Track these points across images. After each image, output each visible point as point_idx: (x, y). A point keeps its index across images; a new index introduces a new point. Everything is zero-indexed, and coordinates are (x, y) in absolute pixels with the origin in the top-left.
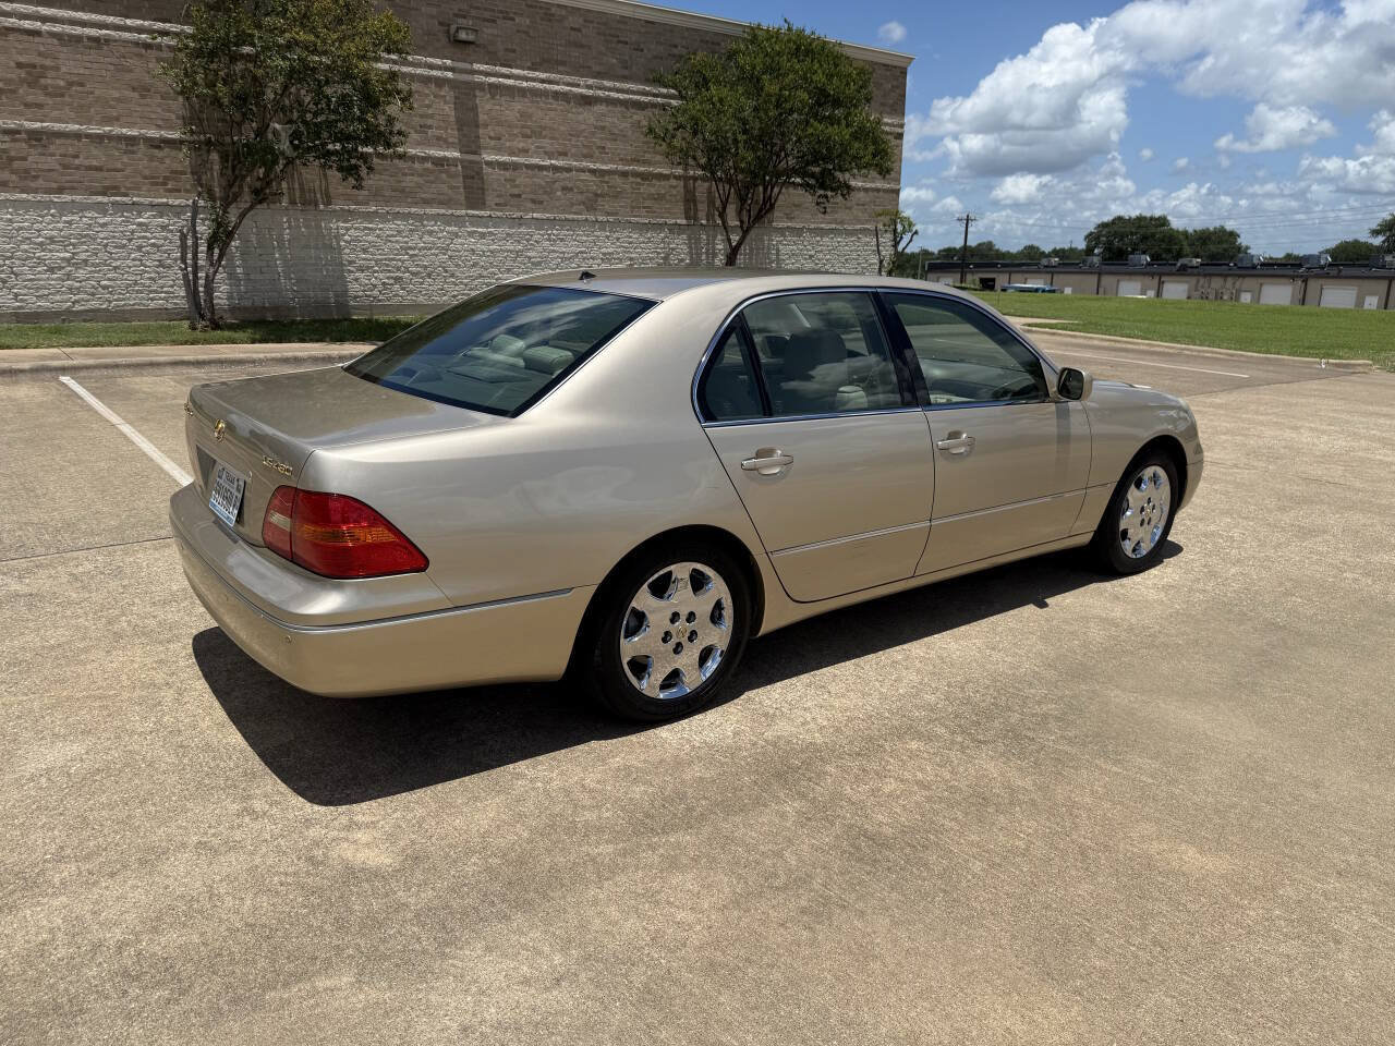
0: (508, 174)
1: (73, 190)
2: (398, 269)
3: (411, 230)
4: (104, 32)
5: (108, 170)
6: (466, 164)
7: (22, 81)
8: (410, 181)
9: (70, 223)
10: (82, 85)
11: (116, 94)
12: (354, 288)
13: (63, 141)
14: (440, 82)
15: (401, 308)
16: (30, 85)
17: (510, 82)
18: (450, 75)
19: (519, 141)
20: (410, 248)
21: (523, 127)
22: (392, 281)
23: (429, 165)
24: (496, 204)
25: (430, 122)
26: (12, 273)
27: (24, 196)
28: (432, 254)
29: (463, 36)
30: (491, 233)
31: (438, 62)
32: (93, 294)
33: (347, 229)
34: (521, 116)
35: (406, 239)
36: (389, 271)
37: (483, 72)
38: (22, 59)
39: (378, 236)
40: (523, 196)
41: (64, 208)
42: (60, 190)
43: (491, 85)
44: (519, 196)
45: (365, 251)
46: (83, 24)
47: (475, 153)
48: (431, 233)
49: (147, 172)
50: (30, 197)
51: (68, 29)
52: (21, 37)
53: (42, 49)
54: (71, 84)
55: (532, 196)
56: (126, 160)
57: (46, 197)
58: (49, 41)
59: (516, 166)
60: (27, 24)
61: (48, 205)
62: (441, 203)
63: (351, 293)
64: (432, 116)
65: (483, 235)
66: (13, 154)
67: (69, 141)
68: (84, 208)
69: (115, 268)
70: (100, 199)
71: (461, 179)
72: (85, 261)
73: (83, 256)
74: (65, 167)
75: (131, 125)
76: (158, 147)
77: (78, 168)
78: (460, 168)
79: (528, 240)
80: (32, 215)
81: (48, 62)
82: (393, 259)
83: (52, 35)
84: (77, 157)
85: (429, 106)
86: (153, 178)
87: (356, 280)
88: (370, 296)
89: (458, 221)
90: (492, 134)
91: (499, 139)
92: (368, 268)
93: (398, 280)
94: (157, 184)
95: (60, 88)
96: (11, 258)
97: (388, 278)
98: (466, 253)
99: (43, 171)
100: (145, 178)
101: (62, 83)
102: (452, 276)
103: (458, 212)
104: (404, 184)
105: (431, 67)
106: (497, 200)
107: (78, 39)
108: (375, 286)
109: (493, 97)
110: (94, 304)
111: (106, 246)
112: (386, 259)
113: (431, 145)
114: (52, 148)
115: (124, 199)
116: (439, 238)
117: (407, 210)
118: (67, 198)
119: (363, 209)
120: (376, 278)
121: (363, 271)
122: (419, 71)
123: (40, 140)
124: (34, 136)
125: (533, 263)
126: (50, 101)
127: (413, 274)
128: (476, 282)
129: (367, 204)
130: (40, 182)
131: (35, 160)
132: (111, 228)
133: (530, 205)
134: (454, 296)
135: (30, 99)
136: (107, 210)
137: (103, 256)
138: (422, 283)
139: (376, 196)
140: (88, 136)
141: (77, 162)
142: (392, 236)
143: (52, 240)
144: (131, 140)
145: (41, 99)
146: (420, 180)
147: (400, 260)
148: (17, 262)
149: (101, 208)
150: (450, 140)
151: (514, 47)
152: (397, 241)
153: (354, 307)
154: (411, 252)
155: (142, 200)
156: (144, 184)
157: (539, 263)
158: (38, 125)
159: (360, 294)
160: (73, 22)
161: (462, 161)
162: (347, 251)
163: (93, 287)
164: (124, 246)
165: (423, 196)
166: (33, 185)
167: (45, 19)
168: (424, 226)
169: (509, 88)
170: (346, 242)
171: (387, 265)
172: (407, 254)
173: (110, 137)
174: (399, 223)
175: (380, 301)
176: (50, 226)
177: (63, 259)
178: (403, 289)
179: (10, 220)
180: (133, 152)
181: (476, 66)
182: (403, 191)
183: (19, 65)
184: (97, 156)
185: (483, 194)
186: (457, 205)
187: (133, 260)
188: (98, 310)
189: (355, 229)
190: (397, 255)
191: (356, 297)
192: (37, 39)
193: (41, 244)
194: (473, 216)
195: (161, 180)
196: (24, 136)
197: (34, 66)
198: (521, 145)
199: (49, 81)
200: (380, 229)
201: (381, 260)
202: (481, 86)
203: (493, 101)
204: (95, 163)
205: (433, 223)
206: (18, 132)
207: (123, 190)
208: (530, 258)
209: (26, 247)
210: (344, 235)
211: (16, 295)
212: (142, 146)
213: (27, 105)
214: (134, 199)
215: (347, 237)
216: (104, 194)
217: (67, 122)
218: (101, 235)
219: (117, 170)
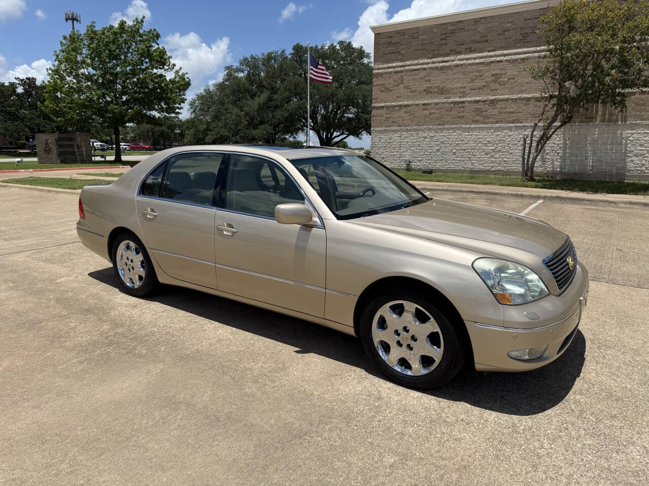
1: (501, 122)
4: (528, 55)
5: (517, 113)
7: (492, 81)
9: (497, 135)
10: (514, 79)
11: (526, 81)
12: (630, 166)
13: (502, 102)
16: (495, 82)
26: (473, 155)
27: (483, 125)
32: (499, 164)
33: (632, 134)
38: (494, 73)
41: (496, 129)
42: (496, 123)
45: (641, 145)
46: (520, 54)
49: (532, 112)
50: (485, 126)
51: (513, 57)
52: (495, 64)
53: (502, 67)
54: (509, 79)
56: (524, 108)
57: (490, 125)
58: (505, 63)
60: (498, 59)
61: (490, 128)
63: (627, 168)
66: (483, 110)
67: (504, 103)
68: (503, 129)
69: (511, 153)
70: (510, 125)
72: (500, 150)
73: (499, 148)
74: (500, 113)
75: (529, 93)
76: (540, 101)
77: (505, 113)
80: (485, 133)
81: (503, 72)
83: (507, 61)
84: (506, 108)
86: (535, 114)
87: (632, 161)
88: (639, 170)
92: (641, 155)
94: (535, 117)
95: (505, 81)
96: (474, 149)
99: (491, 115)
100: (531, 115)
101: (506, 79)
107: (516, 60)
108: (643, 165)
110: (499, 168)
111: (509, 144)
114: (497, 106)
115: (520, 124)
118: (498, 125)
119: (645, 122)
120: (646, 160)
121: (637, 156)
123: (493, 103)
124: (492, 102)
126: (500, 87)
130: (490, 120)
131: (491, 111)
132: (512, 137)
135: (493, 88)
136: (512, 129)
137: (507, 148)
140: (512, 99)
141: (505, 110)
143: (489, 142)
144: (528, 99)
145: (497, 86)
148: (476, 151)
149: (510, 129)
153: (629, 176)
155: (527, 124)
156: (530, 117)
158: (493, 97)
159: (633, 169)
160: (515, 54)
162: (630, 145)
163: (500, 161)
164: (516, 144)
166: (487, 121)
167: (505, 55)
170: (630, 140)
173: (520, 99)
175: (645, 173)
176: (489, 136)
177: (491, 150)
179: (477, 135)
180: (528, 104)
183: (493, 75)
184: (513, 107)
187: (518, 150)
188: (500, 171)
189: (638, 134)
191: (629, 170)
192: (501, 64)
193: (485, 144)
195: (538, 115)
196: (488, 102)
197: (497, 75)
199: (502, 79)
204: (512, 110)
206: (486, 101)
207: (521, 121)
209: (480, 145)
210: (630, 137)
211: (472, 163)
212: (532, 101)
213: (492, 90)
214: (524, 124)
215: (631, 138)
216: (513, 123)
217: (505, 95)
218: (508, 140)
219: (520, 112)
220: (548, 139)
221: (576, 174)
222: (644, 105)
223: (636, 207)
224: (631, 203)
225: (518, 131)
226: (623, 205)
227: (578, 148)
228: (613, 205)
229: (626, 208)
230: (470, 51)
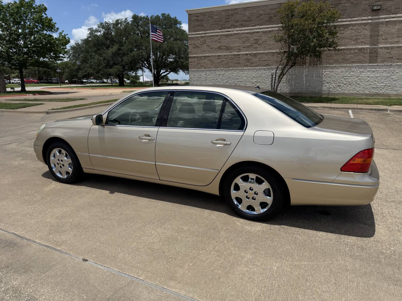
0: (388, 51)
1: (260, 66)
2: (340, 83)
3: (346, 71)
4: (272, 29)
5: (268, 60)
6: (371, 49)
7: (254, 43)
8: (348, 57)
9: (258, 73)
10: (265, 42)
11: (272, 43)
12: (324, 88)
14: (365, 24)
15: (338, 94)
16: (256, 43)
17: (396, 19)
18: (370, 21)
19: (396, 39)
20: (345, 76)
21: (398, 34)
22: (337, 86)
23: (357, 51)
24: (381, 61)
25: (359, 37)
27: (250, 68)
28: (352, 78)
29: (375, 8)
30: (377, 71)
31: (366, 18)
33: (325, 72)
34: (398, 30)
35: (344, 74)
36: (337, 83)
37: (383, 18)
38: (255, 38)
39: (335, 73)
40: (394, 58)
41: (257, 70)
42: (257, 66)
43: (386, 22)
44: (392, 58)
45: (330, 77)
46: (268, 28)
47: (376, 45)
48: (353, 72)
49: (276, 60)
51: (265, 30)
52: (255, 33)
53: (259, 35)
54: (263, 42)
55: (398, 57)
56: (272, 58)
57: (254, 68)
58: (261, 33)
59: (392, 48)
60: (257, 30)
62: (359, 62)
63: (323, 90)
64: (360, 35)
65: (374, 71)
66: (250, 59)
67: (261, 55)
68: (261, 69)
69: (265, 83)
70: (265, 67)
71: (368, 54)
73: (259, 80)
74: (259, 61)
75: (274, 50)
76: (279, 54)
77: (261, 61)
78: (368, 50)
79: (393, 72)
80: (251, 72)
81: (260, 38)
82: (339, 80)
83: (262, 32)
84: (262, 58)
85: (359, 33)
86: (276, 61)
87: (325, 86)
88: (329, 91)
89: (365, 67)
90: (384, 38)
91: (387, 39)
92: (330, 82)
93: (338, 86)
95: (261, 43)
97: (336, 85)
98: (365, 77)
99: (255, 62)
101: (262, 42)
102: (359, 84)
103: (365, 65)
104: (346, 57)
105: (363, 20)
106: (382, 60)
107: (266, 32)
108: (331, 88)
109: (386, 26)
111: (264, 78)
112: (336, 80)
113: (358, 44)
114: (257, 57)
115: (270, 67)
116: (356, 73)
117: (345, 65)
118: (258, 68)
119: (331, 66)
120: (332, 85)
121: (328, 83)
122: (358, 22)
124: (255, 55)
125: (393, 80)
126: (259, 46)
127: (344, 84)
128: (368, 87)
129: (333, 64)
130: (254, 65)
131: (254, 60)
132: (266, 74)
133: (396, 60)
134: (358, 91)
135: (255, 47)
136: (265, 70)
137: (263, 80)
138: (347, 87)
139: (336, 61)
140: (265, 53)
141: (262, 59)
142: (339, 73)
143: (254, 77)
144: (273, 53)
145: (257, 46)
146: (352, 56)
147: (341, 80)
150: (366, 42)
151: (399, 7)
152: (341, 75)
153: (324, 94)
154: (345, 78)
156: (275, 63)
157: (397, 80)
158: (256, 52)
159: (326, 90)
160: (266, 28)
161: (369, 48)
162: (324, 78)
164: (268, 78)
165: (352, 60)
166: (252, 65)
167: (261, 29)
168: (351, 69)
169: (395, 21)
170: (324, 75)
171: (336, 82)
172: (344, 78)
173: (269, 53)
174: (343, 69)
175: (332, 92)
176: (254, 74)
177: (255, 81)
178: (340, 89)
179: (247, 73)
180: (274, 56)
181: (381, 17)
182: (345, 59)
183: (254, 40)
184: (266, 58)
185: (377, 58)
186: (365, 62)
187: (269, 81)
189: (328, 71)
190: (340, 78)
191: (324, 91)
192: (259, 33)
193: (252, 78)
194: (371, 65)
195: (278, 62)
196: (253, 55)
197: (257, 39)
198: (396, 40)
199: (259, 42)
200: (336, 71)
201: (334, 80)
202: (382, 23)
203: (386, 27)
204: (265, 59)
205: (355, 68)
206: (252, 54)
207: (270, 65)
208: (392, 78)
209: (249, 79)
212: (276, 54)
213: (254, 48)
214: (272, 67)
215: (325, 74)
216: (266, 66)
217: (261, 51)
218: (263, 76)
219: (269, 60)
220: (284, 75)
221: (299, 93)
222: (330, 56)
223: (326, 109)
224: (324, 107)
225: (269, 71)
226: (320, 109)
227: (299, 79)
228: (316, 108)
229: (322, 110)
230: (242, 26)
